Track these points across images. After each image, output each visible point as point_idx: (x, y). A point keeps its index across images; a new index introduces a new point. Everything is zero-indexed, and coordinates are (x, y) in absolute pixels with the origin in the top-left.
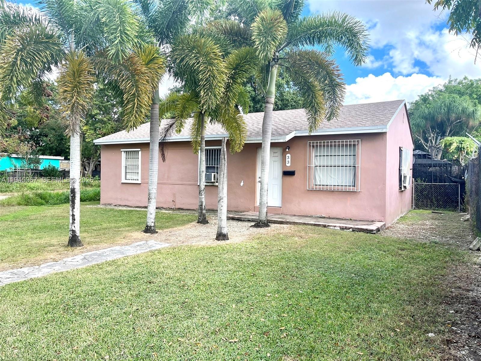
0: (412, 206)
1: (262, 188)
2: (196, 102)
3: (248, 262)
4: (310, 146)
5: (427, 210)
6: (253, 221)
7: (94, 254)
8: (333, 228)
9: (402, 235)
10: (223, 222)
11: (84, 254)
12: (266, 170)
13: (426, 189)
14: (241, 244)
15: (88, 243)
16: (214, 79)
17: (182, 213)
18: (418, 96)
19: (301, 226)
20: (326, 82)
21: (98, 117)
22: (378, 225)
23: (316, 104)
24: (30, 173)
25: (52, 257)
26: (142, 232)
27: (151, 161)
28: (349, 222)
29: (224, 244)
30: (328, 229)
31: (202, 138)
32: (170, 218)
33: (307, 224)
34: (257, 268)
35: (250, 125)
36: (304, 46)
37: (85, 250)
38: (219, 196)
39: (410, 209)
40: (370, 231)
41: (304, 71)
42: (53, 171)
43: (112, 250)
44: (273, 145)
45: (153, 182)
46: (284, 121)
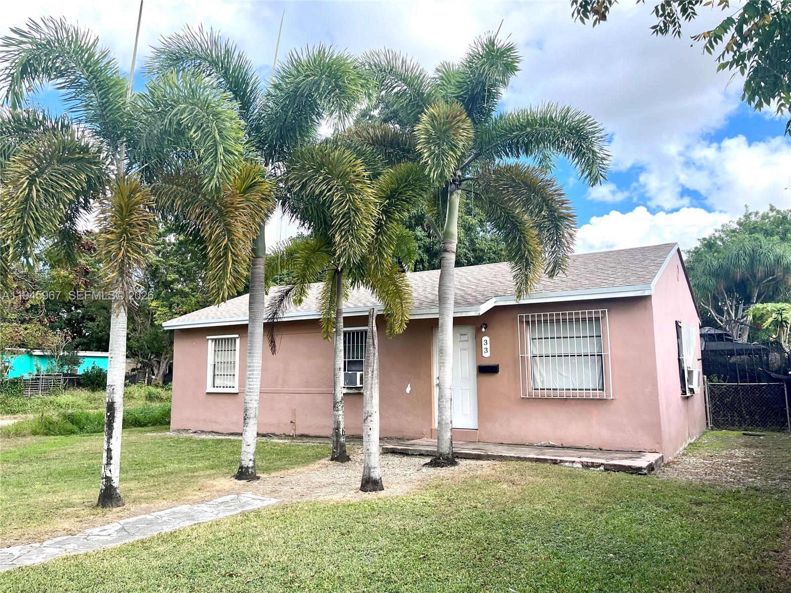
0: (707, 424)
1: (442, 396)
2: (327, 252)
3: (415, 532)
4: (521, 322)
5: (734, 430)
6: (428, 455)
7: (140, 520)
8: (570, 465)
9: (695, 477)
10: (372, 458)
11: (122, 522)
12: (447, 364)
13: (728, 394)
14: (405, 498)
15: (133, 500)
16: (356, 213)
17: (306, 442)
18: (699, 239)
19: (513, 463)
20: (543, 213)
21: (175, 287)
22: (651, 458)
23: (527, 252)
24: (62, 381)
25: (66, 526)
26: (233, 479)
27: (249, 353)
28: (598, 454)
29: (375, 498)
30: (562, 468)
31: (339, 312)
32: (285, 453)
33: (522, 458)
34: (432, 542)
35: (420, 290)
36: (502, 159)
37: (127, 512)
38: (364, 410)
39: (704, 428)
40: (637, 471)
41: (504, 198)
42: (99, 376)
43: (174, 513)
44: (459, 322)
45: (252, 388)
46: (477, 281)
